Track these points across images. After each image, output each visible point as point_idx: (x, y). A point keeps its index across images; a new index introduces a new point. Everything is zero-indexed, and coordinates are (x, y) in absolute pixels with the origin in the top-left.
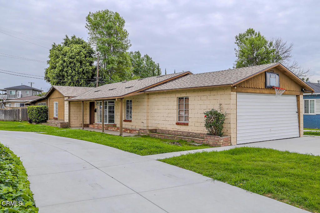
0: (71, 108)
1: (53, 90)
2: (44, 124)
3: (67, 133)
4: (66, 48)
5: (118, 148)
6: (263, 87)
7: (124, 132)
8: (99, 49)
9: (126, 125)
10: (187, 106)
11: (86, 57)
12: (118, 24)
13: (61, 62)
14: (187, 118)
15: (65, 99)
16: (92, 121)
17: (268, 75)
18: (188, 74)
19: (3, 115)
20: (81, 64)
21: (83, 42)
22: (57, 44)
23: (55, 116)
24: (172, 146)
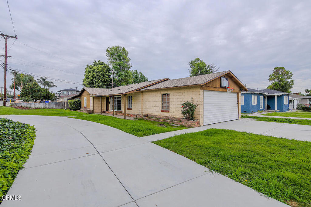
0: (94, 101)
1: (83, 90)
2: (78, 111)
3: (89, 117)
4: (95, 67)
5: (121, 130)
6: (219, 87)
7: (127, 116)
8: (114, 68)
9: (128, 112)
10: (168, 99)
11: (106, 72)
12: (124, 54)
13: (91, 75)
14: (168, 108)
15: (91, 95)
16: (107, 109)
17: (222, 79)
18: (167, 80)
19: (55, 105)
20: (103, 76)
21: (104, 64)
22: (89, 65)
23: (85, 106)
24: (160, 128)
